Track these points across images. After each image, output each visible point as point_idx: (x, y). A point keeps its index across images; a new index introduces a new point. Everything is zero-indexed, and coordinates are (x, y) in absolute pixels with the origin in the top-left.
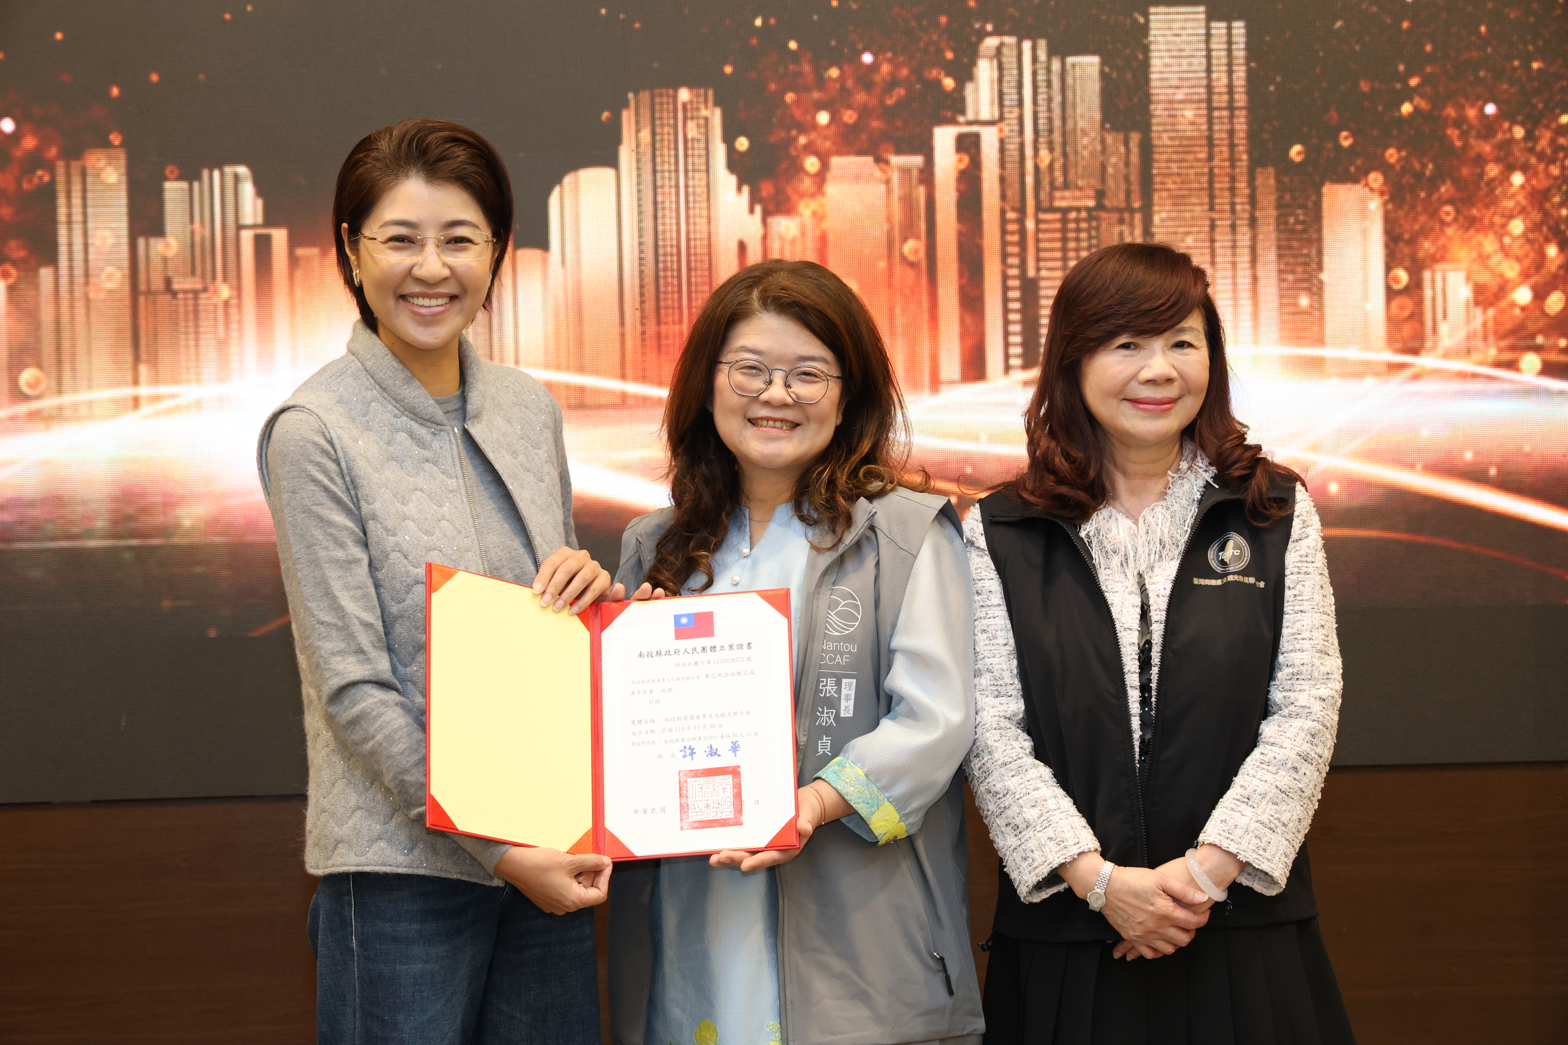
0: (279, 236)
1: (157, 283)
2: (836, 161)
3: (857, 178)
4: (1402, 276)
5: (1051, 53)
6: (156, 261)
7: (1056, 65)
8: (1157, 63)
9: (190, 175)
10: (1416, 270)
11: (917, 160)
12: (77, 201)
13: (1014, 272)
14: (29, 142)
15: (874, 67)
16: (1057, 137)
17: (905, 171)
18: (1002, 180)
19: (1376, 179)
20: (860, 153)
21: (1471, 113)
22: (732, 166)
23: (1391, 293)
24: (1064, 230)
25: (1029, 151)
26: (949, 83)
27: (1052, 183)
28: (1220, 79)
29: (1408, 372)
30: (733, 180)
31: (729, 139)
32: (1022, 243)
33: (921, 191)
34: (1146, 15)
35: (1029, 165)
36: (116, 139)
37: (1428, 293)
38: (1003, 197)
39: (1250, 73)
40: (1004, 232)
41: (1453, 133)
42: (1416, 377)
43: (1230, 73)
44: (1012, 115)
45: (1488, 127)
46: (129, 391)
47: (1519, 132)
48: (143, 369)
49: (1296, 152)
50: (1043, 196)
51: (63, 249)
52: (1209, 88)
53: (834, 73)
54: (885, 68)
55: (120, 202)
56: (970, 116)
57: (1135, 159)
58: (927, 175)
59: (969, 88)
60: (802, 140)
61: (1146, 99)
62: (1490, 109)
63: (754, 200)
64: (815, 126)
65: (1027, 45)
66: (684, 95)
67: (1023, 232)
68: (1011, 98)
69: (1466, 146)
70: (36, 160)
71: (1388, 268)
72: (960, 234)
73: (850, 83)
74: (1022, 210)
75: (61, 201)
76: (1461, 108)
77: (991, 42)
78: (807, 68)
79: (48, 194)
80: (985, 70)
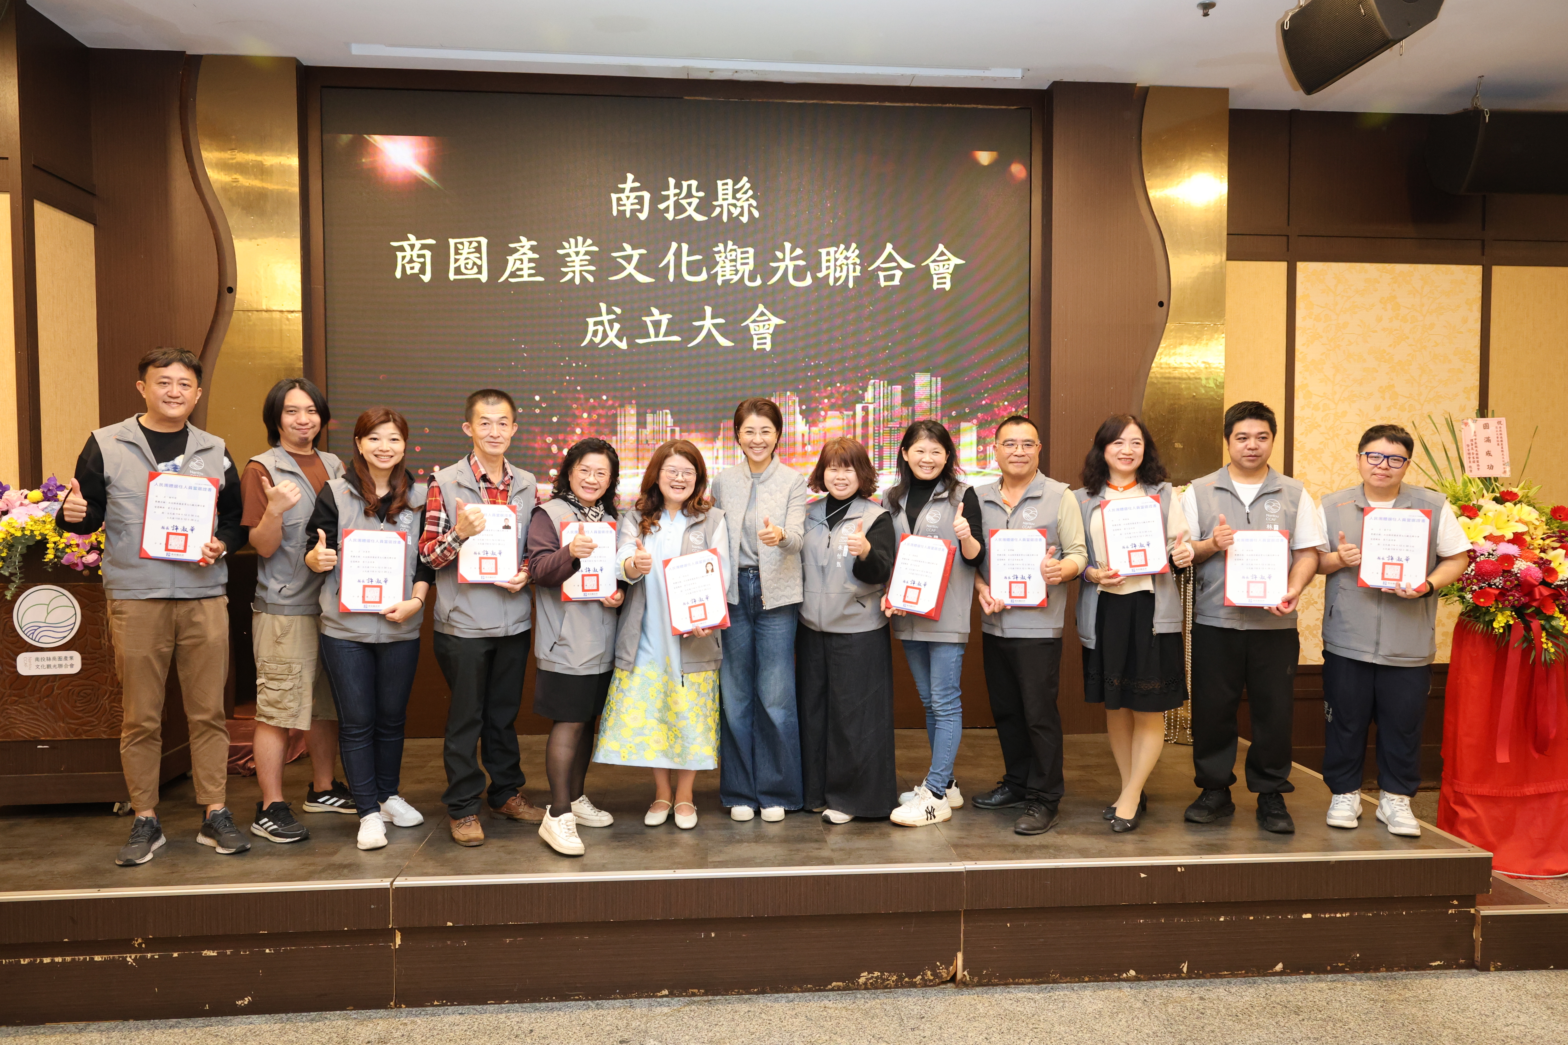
0: (677, 429)
1: (644, 442)
2: (829, 413)
3: (835, 417)
4: (981, 448)
5: (888, 385)
6: (644, 435)
7: (889, 388)
8: (917, 388)
9: (654, 412)
10: (985, 447)
11: (851, 413)
12: (623, 419)
13: (877, 444)
14: (610, 402)
15: (840, 387)
16: (889, 407)
17: (848, 416)
18: (874, 419)
19: (975, 421)
20: (836, 410)
21: (1001, 404)
22: (801, 413)
23: (978, 452)
24: (890, 433)
25: (882, 411)
26: (860, 392)
27: (888, 420)
28: (934, 393)
29: (982, 474)
30: (801, 417)
31: (800, 406)
32: (879, 436)
33: (852, 421)
34: (914, 375)
35: (882, 415)
36: (634, 402)
37: (988, 452)
38: (874, 423)
39: (942, 391)
40: (874, 433)
41: (996, 409)
42: (984, 475)
43: (937, 391)
44: (877, 401)
45: (1005, 408)
46: (636, 471)
47: (1014, 410)
48: (640, 465)
49: (954, 413)
50: (885, 424)
51: (619, 431)
52: (931, 395)
53: (829, 388)
54: (843, 388)
55: (634, 419)
56: (866, 401)
57: (910, 414)
58: (854, 416)
59: (866, 393)
60: (820, 407)
61: (914, 398)
62: (1006, 403)
63: (807, 422)
64: (824, 403)
65: (882, 382)
66: (788, 393)
67: (879, 433)
68: (877, 396)
69: (999, 413)
70: (613, 407)
71: (978, 445)
72: (862, 433)
73: (833, 391)
74: (879, 427)
75: (619, 419)
76: (998, 403)
77: (872, 381)
78: (822, 387)
79: (615, 416)
80: (870, 389)
